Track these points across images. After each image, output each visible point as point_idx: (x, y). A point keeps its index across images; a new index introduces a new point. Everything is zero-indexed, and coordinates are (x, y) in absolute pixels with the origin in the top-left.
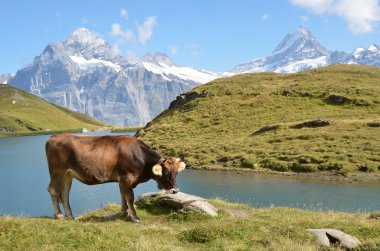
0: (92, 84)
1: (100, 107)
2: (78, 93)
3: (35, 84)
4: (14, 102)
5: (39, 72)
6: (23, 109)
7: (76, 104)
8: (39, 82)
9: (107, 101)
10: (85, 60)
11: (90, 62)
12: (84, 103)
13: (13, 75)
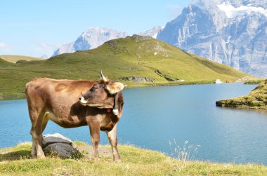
0: (239, 33)
1: (247, 57)
2: (224, 43)
3: (182, 35)
4: (155, 54)
5: (186, 23)
6: (163, 60)
7: (221, 54)
8: (186, 33)
9: (255, 50)
10: (233, 8)
11: (238, 9)
12: (230, 53)
13: (163, 27)
